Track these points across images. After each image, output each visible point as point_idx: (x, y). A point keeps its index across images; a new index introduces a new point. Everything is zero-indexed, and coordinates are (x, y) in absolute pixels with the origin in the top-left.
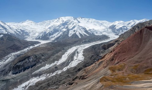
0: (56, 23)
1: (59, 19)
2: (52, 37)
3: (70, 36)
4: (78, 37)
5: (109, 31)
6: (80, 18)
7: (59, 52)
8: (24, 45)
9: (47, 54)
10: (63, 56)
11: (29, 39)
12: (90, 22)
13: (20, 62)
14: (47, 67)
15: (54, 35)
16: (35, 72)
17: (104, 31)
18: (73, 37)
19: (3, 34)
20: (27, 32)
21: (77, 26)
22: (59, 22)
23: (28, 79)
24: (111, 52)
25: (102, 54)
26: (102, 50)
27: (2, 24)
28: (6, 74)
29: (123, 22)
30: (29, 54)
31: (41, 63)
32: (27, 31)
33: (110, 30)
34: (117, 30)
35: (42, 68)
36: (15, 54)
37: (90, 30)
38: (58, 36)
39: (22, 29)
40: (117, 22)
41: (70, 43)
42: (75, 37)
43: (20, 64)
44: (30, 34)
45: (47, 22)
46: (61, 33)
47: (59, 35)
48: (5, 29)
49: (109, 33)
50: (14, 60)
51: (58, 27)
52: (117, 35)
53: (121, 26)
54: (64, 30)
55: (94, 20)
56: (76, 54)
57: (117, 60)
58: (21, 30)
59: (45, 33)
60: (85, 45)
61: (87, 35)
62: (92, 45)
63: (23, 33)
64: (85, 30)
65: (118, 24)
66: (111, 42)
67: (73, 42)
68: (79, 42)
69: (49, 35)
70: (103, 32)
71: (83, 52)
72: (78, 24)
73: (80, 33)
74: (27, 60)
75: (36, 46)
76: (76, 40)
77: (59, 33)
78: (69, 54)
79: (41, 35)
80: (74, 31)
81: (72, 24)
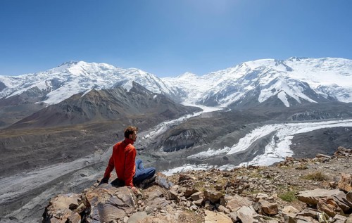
0: (234, 74)
1: (241, 66)
2: (223, 102)
3: (261, 100)
4: (282, 103)
6: (294, 60)
7: (233, 131)
8: (179, 111)
9: (212, 132)
10: (241, 140)
11: (186, 103)
12: (326, 67)
13: (173, 135)
14: (210, 153)
15: (228, 98)
16: (190, 156)
18: (268, 104)
19: (157, 94)
20: (184, 92)
21: (283, 79)
22: (239, 73)
23: (181, 165)
27: (157, 81)
28: (157, 148)
30: (186, 127)
31: (201, 144)
32: (185, 90)
35: (202, 154)
36: (168, 123)
37: (322, 88)
38: (234, 100)
39: (179, 87)
41: (259, 117)
42: (275, 105)
43: (172, 138)
44: (189, 95)
45: (218, 73)
46: (242, 94)
47: (237, 98)
48: (160, 87)
50: (167, 132)
54: (250, 88)
55: (341, 60)
56: (272, 142)
58: (177, 88)
59: (212, 93)
60: (300, 124)
61: (312, 101)
62: (324, 127)
63: (179, 94)
64: (304, 87)
67: (267, 113)
68: (283, 115)
69: (219, 98)
71: (293, 141)
72: (285, 75)
73: (288, 96)
74: (181, 135)
75: (196, 114)
76: (276, 111)
77: (237, 95)
78: (254, 139)
79: (205, 97)
80: (274, 90)
81: (270, 75)
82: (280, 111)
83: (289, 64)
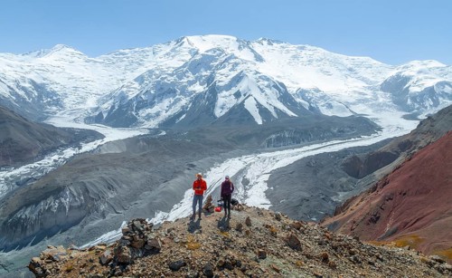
0: (165, 60)
1: (179, 42)
2: (149, 117)
3: (219, 113)
4: (251, 118)
5: (381, 100)
6: (265, 43)
7: (172, 178)
8: (42, 141)
10: (188, 193)
11: (60, 121)
12: (305, 59)
15: (157, 108)
17: (360, 101)
18: (229, 120)
20: (54, 93)
21: (250, 75)
22: (177, 57)
24: (374, 189)
25: (341, 195)
26: (344, 180)
29: (441, 65)
30: (60, 180)
32: (56, 88)
33: (384, 98)
34: (414, 98)
36: (9, 174)
37: (302, 93)
38: (171, 112)
39: (39, 81)
40: (415, 62)
41: (217, 144)
42: (241, 121)
44: (66, 101)
45: (133, 53)
46: (184, 101)
47: (177, 109)
49: (379, 107)
50: (7, 197)
51: (172, 75)
52: (413, 117)
53: (430, 83)
54: (199, 88)
55: (321, 52)
56: (240, 189)
57: (391, 222)
58: (33, 82)
59: (123, 97)
60: (278, 153)
61: (290, 113)
62: (306, 155)
63: (40, 97)
64: (280, 90)
65: (420, 72)
66: (382, 149)
67: (230, 138)
68: (253, 139)
69: (138, 108)
70: (354, 104)
71: (269, 183)
72: (253, 68)
73: (259, 105)
75: (87, 147)
77: (176, 102)
79: (107, 106)
80: (238, 95)
81: (230, 66)
82: (249, 132)
83: (258, 48)
